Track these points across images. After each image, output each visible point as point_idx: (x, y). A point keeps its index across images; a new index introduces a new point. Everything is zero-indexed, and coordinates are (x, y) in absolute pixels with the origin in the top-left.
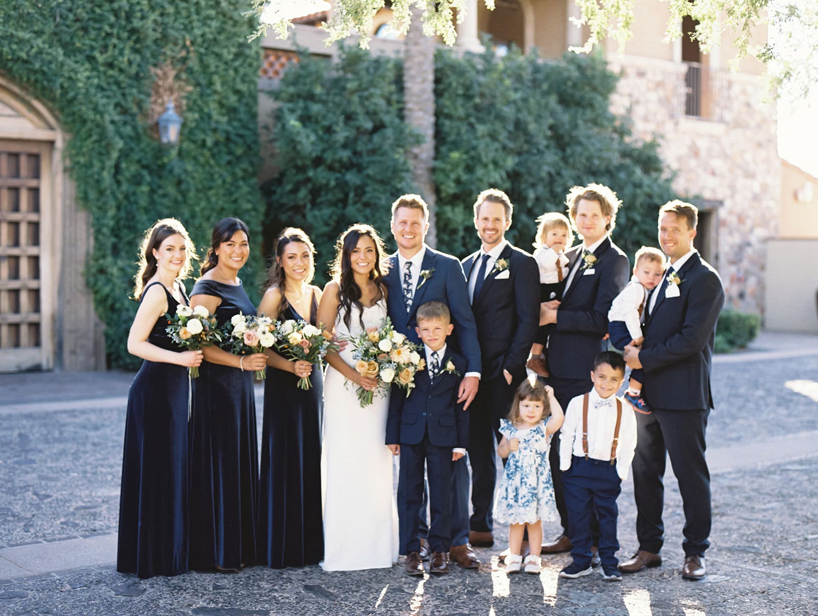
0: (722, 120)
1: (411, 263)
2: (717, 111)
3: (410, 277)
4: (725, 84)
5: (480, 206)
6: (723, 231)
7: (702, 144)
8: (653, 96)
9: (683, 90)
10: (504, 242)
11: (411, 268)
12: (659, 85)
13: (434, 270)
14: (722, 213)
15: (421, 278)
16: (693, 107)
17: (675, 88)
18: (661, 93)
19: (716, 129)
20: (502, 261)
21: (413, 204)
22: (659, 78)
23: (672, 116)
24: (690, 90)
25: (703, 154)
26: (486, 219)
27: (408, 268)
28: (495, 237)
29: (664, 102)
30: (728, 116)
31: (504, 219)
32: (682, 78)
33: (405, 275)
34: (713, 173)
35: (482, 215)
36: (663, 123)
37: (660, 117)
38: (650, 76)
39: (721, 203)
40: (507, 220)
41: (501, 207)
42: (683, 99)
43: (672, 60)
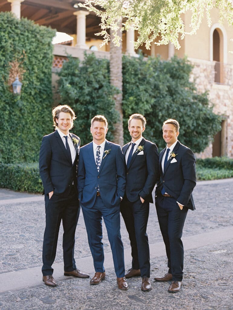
0: (228, 84)
1: (100, 147)
2: (227, 81)
3: (100, 153)
4: (230, 70)
5: (130, 121)
6: (229, 128)
7: (221, 93)
8: (202, 75)
9: (214, 72)
10: (142, 138)
11: (100, 149)
12: (205, 70)
13: (110, 150)
14: (229, 121)
15: (104, 154)
16: (218, 79)
17: (211, 71)
18: (205, 73)
19: (226, 88)
20: (140, 147)
21: (101, 120)
22: (205, 67)
23: (210, 83)
24: (216, 72)
25: (221, 97)
26: (133, 127)
27: (99, 149)
28: (138, 135)
29: (207, 77)
30: (230, 83)
31: (142, 127)
32: (213, 67)
33: (97, 152)
34: (225, 105)
35: (131, 125)
36: (206, 85)
37: (205, 83)
38: (201, 66)
39: (228, 117)
40: (143, 127)
41: (140, 121)
42: (214, 76)
43: (209, 60)
